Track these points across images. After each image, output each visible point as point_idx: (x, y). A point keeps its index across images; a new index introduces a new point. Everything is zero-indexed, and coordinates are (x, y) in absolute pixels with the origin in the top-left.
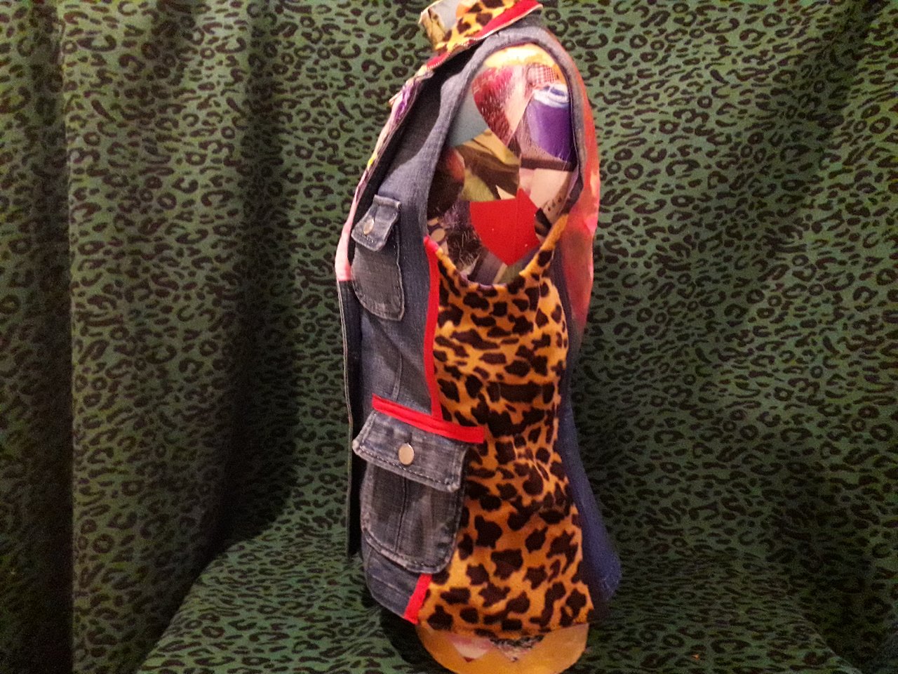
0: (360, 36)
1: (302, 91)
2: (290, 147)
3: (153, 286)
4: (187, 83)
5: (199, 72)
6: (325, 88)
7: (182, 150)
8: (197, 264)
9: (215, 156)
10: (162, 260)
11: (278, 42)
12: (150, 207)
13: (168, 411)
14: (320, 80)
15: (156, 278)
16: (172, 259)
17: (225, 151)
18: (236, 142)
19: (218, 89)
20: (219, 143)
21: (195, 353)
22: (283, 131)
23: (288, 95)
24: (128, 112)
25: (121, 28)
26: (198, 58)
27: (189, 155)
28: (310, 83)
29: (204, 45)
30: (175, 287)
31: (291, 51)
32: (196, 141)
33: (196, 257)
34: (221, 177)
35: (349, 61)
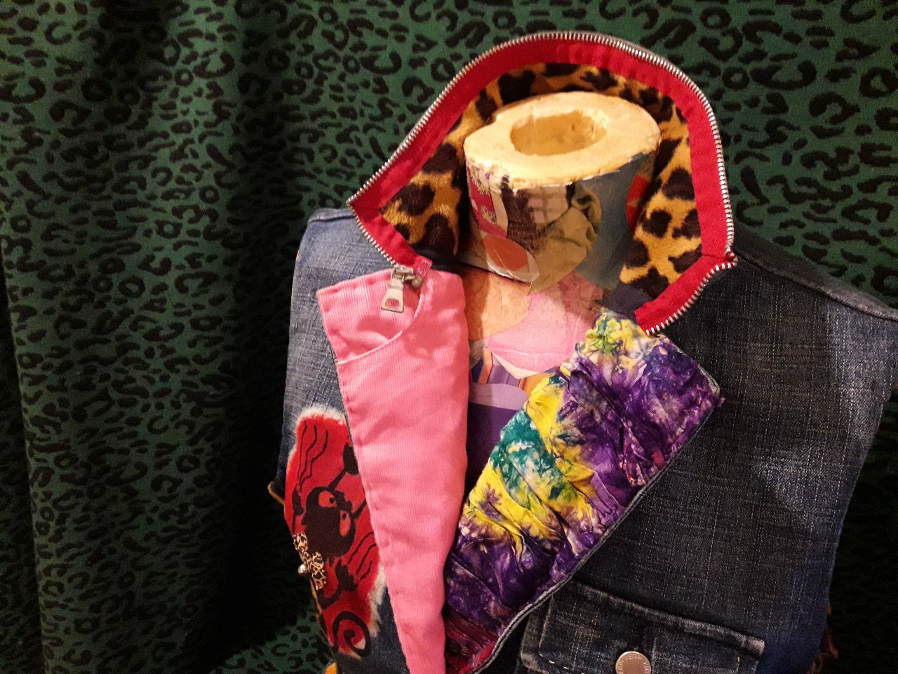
0: (401, 39)
1: (327, 119)
2: (313, 195)
3: (115, 395)
4: (157, 123)
5: (173, 106)
6: (354, 118)
7: (152, 217)
8: (171, 366)
9: (192, 226)
10: (126, 362)
11: (291, 47)
12: (109, 298)
13: (137, 536)
14: (347, 103)
15: (118, 386)
16: (139, 360)
17: (206, 220)
18: (219, 207)
19: (196, 133)
20: (196, 208)
21: (171, 470)
22: (303, 173)
23: (308, 124)
24: (68, 180)
25: (51, 64)
26: (172, 84)
27: (161, 224)
28: (334, 107)
29: (179, 65)
30: (145, 394)
31: (309, 59)
32: (169, 205)
33: (170, 357)
34: (200, 255)
35: (385, 78)
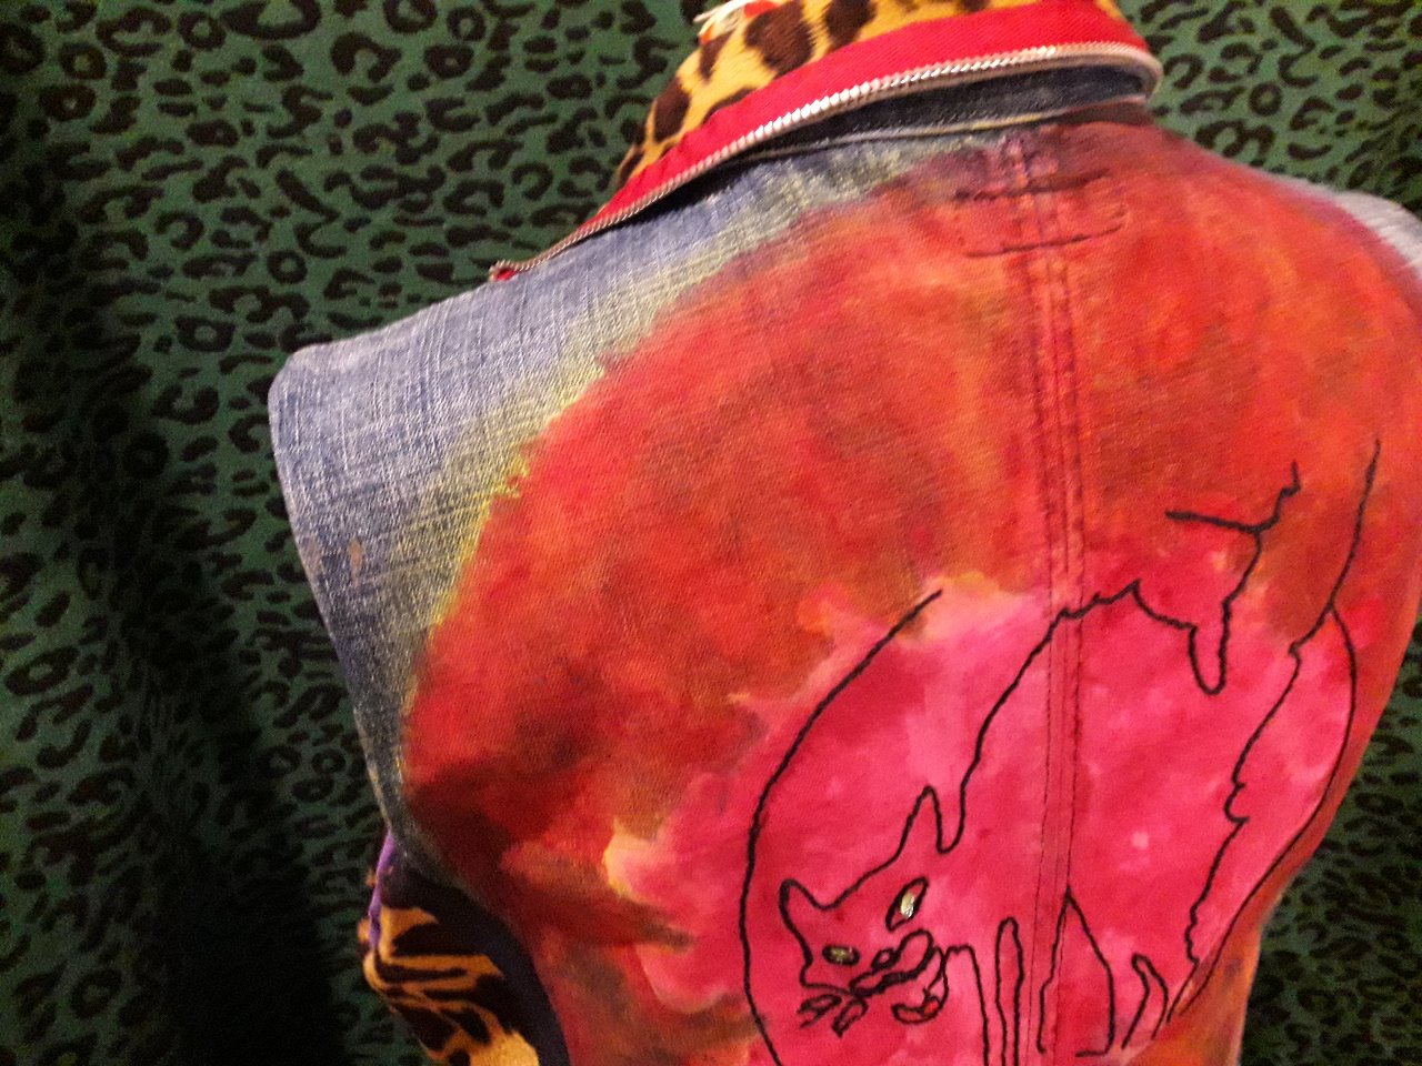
1: (159, 158)
2: (162, 329)
6: (231, 140)
14: (205, 115)
21: (65, 1026)
22: (128, 287)
35: (290, 45)
